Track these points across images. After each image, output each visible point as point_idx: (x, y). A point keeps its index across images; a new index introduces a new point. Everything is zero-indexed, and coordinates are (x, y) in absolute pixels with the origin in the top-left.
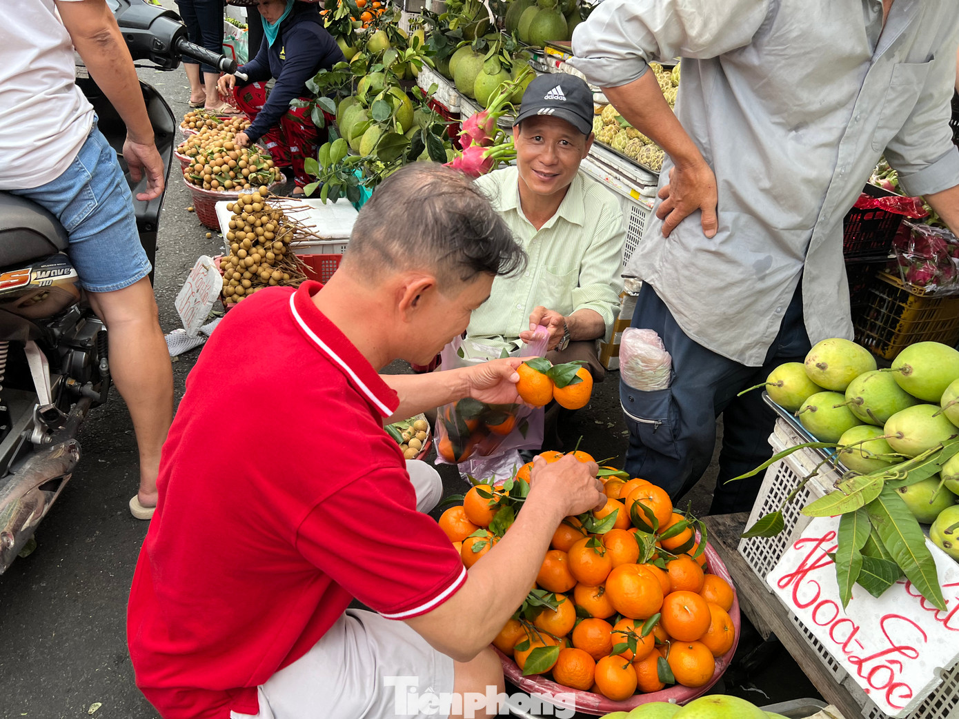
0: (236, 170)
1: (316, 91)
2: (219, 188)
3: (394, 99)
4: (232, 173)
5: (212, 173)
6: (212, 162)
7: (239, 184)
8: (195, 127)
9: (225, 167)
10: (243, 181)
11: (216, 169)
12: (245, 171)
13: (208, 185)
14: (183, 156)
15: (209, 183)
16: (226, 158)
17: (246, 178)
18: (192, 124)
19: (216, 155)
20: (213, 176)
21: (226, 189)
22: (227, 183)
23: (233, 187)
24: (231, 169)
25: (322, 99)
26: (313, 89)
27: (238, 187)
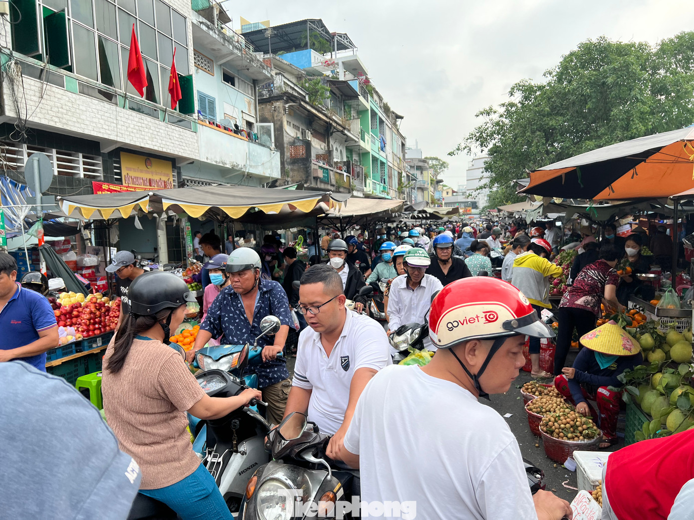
0: (575, 427)
1: (624, 382)
2: (564, 438)
3: (690, 395)
4: (572, 429)
5: (560, 428)
6: (560, 421)
7: (576, 436)
8: (532, 392)
9: (568, 425)
10: (579, 434)
11: (562, 426)
12: (580, 428)
13: (557, 436)
14: (530, 412)
15: (558, 434)
16: (568, 420)
17: (581, 433)
18: (530, 390)
19: (562, 418)
20: (560, 430)
21: (569, 439)
22: (570, 435)
23: (573, 438)
24: (572, 427)
25: (629, 387)
26: (622, 381)
27: (576, 438)
